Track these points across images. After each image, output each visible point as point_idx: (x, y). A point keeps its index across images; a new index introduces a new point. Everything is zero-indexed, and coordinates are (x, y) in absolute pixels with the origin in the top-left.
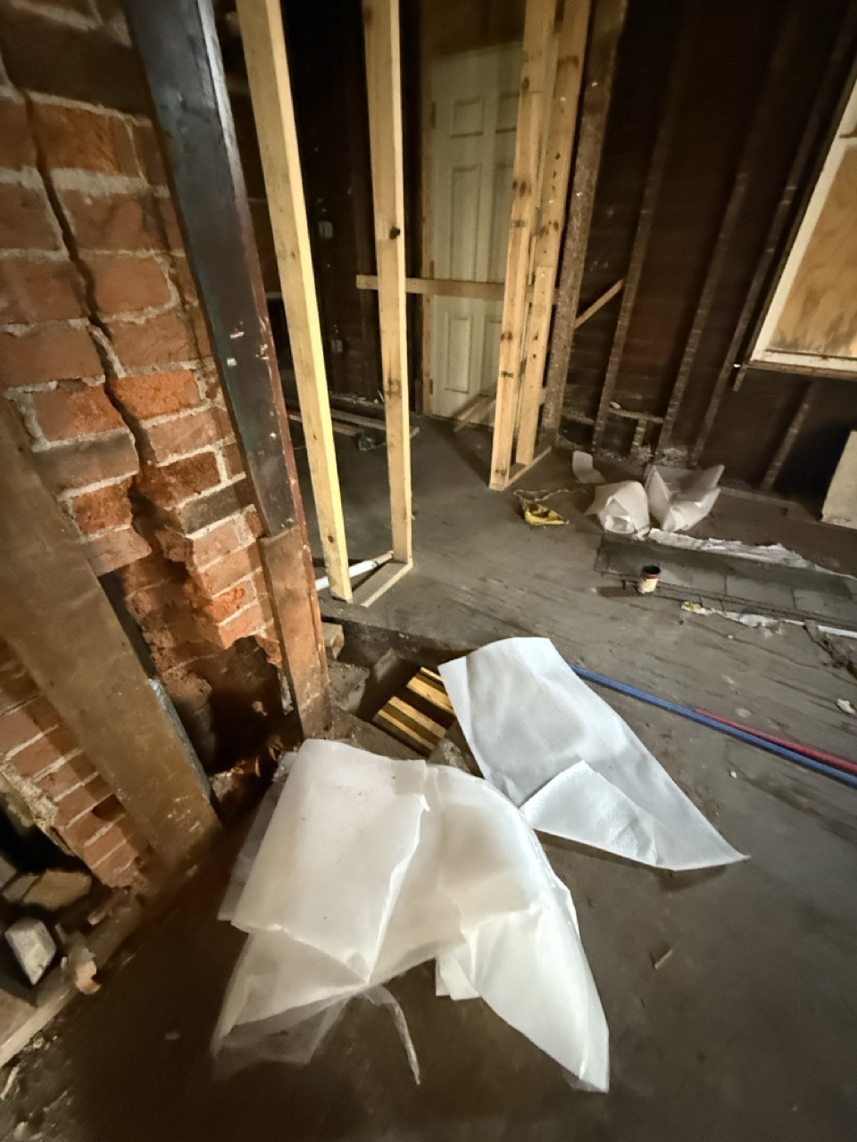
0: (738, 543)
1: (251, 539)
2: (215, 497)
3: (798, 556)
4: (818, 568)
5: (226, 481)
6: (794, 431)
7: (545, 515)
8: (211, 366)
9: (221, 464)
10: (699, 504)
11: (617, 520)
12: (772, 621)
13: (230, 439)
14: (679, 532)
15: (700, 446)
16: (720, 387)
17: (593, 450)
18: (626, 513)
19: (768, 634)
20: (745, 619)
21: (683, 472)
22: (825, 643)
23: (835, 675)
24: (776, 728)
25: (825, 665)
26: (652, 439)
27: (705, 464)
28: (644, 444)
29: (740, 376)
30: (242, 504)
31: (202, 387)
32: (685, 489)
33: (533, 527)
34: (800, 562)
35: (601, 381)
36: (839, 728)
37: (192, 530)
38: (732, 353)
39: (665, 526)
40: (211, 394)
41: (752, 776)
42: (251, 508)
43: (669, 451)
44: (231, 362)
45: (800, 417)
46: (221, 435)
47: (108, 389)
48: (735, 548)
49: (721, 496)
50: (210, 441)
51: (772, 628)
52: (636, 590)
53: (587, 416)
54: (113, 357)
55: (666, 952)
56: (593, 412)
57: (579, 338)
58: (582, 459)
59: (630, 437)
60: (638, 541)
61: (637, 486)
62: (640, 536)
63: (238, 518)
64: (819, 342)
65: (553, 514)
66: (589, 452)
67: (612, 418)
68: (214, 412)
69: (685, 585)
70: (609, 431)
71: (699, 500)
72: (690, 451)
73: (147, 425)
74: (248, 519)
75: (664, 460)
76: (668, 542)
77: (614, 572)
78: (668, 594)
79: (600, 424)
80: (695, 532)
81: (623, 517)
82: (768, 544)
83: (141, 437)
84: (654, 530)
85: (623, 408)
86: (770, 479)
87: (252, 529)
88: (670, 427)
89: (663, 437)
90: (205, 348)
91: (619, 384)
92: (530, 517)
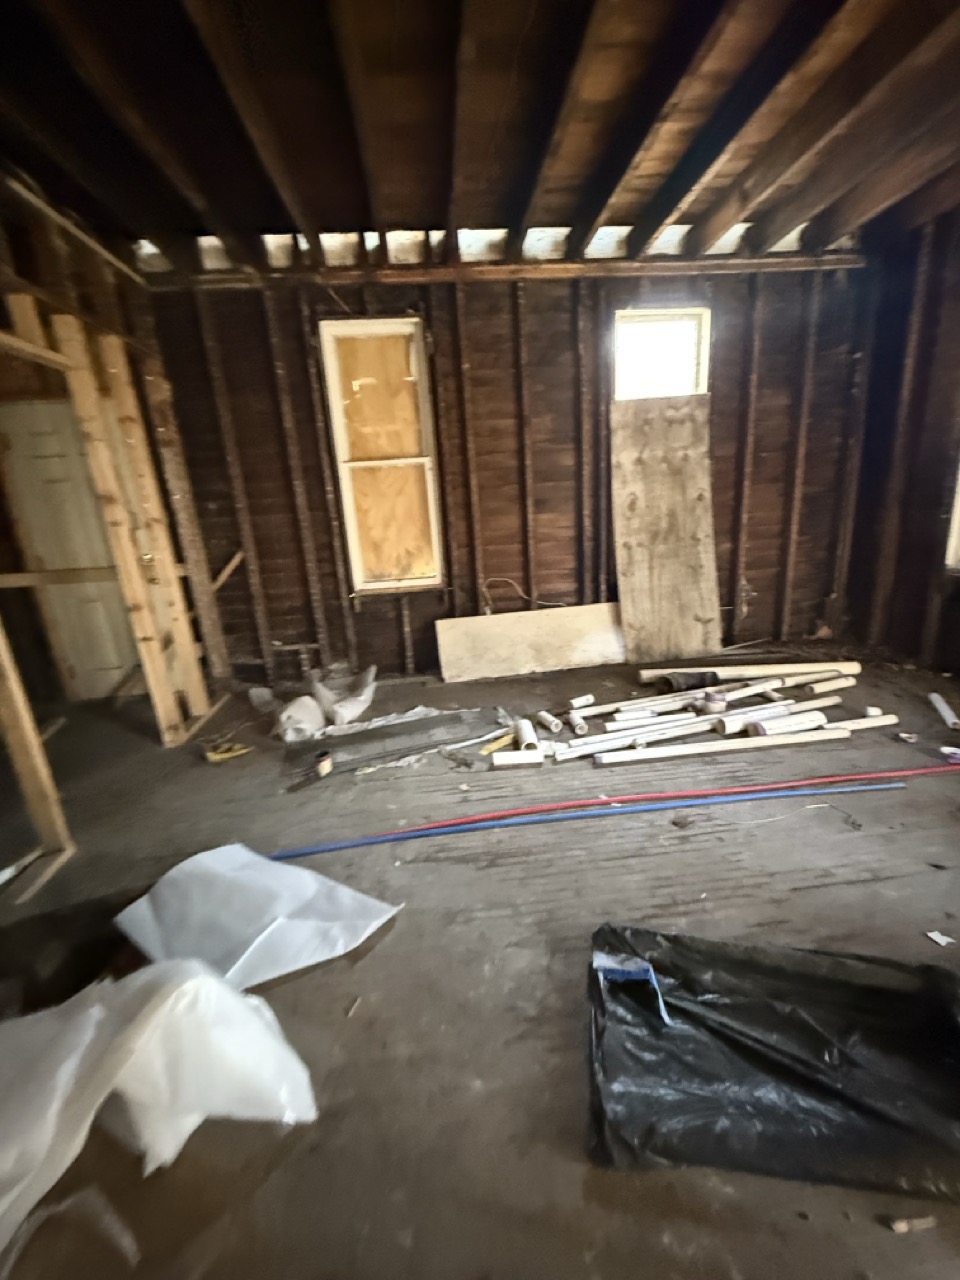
0: (394, 715)
3: (433, 709)
4: (446, 712)
6: (407, 629)
7: (229, 750)
10: (362, 698)
11: (299, 731)
12: (417, 757)
14: (350, 722)
15: (354, 657)
16: (347, 612)
17: (272, 684)
18: (299, 722)
19: (416, 766)
20: (401, 763)
21: (349, 679)
22: (451, 756)
23: (458, 772)
24: (424, 821)
25: (452, 769)
26: (317, 662)
27: (362, 668)
28: (313, 667)
29: (356, 602)
32: (353, 689)
33: (218, 764)
34: (434, 712)
35: (254, 628)
36: (461, 802)
38: (343, 589)
39: (338, 721)
41: (409, 858)
43: (334, 666)
45: (406, 620)
48: (393, 719)
49: (377, 690)
51: (418, 761)
52: (318, 777)
53: (256, 657)
55: (355, 1000)
56: (258, 653)
57: (223, 597)
58: (259, 694)
59: (298, 665)
60: (318, 741)
61: (307, 700)
62: (318, 736)
64: (395, 572)
65: (237, 746)
66: (266, 686)
67: (278, 654)
69: (357, 757)
70: (280, 665)
71: (359, 695)
72: (349, 662)
75: (333, 675)
76: (341, 733)
77: (298, 770)
78: (344, 769)
79: (269, 661)
80: (364, 718)
81: (299, 726)
82: (413, 708)
84: (331, 728)
85: (285, 644)
86: (410, 666)
88: (327, 648)
89: (325, 657)
91: (273, 627)
92: (213, 757)
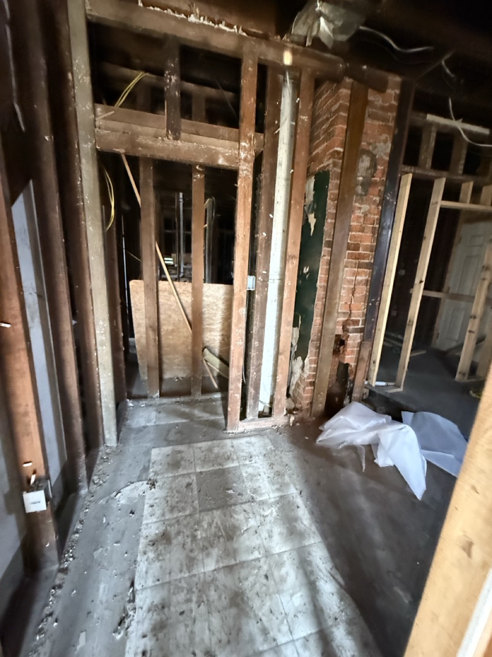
1: (359, 341)
2: (357, 328)
5: (360, 326)
8: (366, 304)
9: (361, 322)
13: (364, 318)
30: (361, 332)
31: (363, 307)
37: (350, 333)
40: (364, 309)
42: (362, 334)
44: (370, 304)
46: (363, 317)
47: (350, 305)
50: (360, 317)
54: (353, 300)
63: (359, 335)
68: (363, 312)
73: (352, 312)
74: (361, 336)
83: (351, 313)
87: (361, 338)
90: (366, 301)
